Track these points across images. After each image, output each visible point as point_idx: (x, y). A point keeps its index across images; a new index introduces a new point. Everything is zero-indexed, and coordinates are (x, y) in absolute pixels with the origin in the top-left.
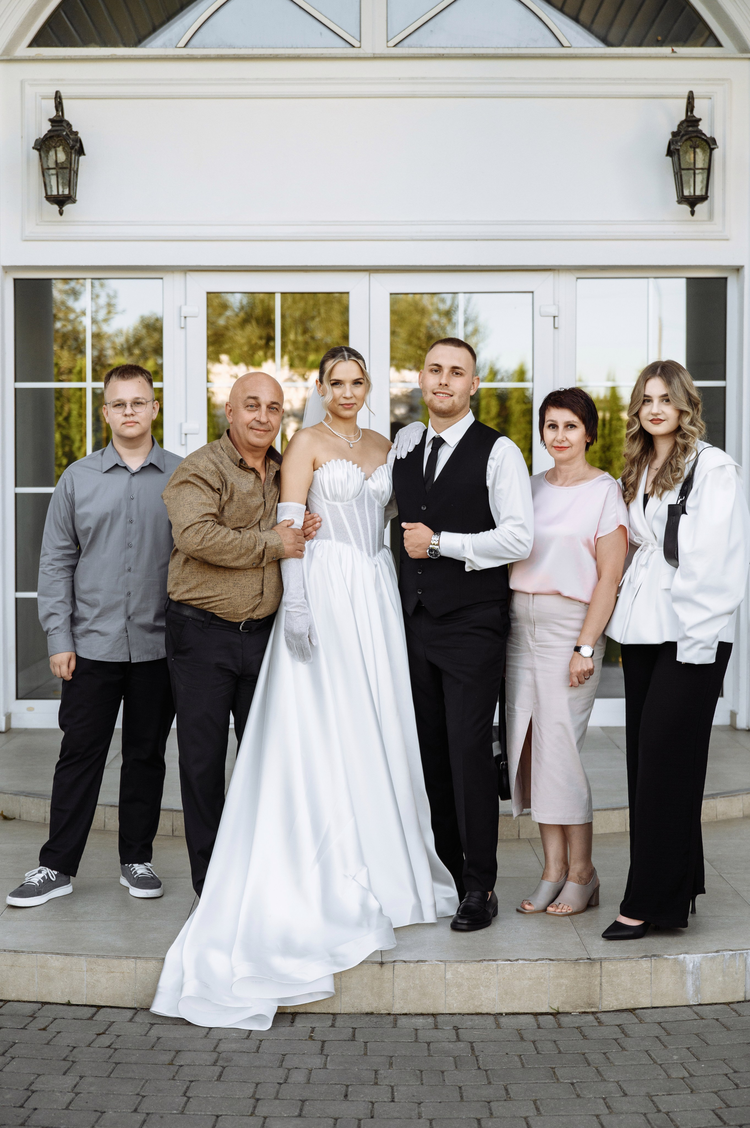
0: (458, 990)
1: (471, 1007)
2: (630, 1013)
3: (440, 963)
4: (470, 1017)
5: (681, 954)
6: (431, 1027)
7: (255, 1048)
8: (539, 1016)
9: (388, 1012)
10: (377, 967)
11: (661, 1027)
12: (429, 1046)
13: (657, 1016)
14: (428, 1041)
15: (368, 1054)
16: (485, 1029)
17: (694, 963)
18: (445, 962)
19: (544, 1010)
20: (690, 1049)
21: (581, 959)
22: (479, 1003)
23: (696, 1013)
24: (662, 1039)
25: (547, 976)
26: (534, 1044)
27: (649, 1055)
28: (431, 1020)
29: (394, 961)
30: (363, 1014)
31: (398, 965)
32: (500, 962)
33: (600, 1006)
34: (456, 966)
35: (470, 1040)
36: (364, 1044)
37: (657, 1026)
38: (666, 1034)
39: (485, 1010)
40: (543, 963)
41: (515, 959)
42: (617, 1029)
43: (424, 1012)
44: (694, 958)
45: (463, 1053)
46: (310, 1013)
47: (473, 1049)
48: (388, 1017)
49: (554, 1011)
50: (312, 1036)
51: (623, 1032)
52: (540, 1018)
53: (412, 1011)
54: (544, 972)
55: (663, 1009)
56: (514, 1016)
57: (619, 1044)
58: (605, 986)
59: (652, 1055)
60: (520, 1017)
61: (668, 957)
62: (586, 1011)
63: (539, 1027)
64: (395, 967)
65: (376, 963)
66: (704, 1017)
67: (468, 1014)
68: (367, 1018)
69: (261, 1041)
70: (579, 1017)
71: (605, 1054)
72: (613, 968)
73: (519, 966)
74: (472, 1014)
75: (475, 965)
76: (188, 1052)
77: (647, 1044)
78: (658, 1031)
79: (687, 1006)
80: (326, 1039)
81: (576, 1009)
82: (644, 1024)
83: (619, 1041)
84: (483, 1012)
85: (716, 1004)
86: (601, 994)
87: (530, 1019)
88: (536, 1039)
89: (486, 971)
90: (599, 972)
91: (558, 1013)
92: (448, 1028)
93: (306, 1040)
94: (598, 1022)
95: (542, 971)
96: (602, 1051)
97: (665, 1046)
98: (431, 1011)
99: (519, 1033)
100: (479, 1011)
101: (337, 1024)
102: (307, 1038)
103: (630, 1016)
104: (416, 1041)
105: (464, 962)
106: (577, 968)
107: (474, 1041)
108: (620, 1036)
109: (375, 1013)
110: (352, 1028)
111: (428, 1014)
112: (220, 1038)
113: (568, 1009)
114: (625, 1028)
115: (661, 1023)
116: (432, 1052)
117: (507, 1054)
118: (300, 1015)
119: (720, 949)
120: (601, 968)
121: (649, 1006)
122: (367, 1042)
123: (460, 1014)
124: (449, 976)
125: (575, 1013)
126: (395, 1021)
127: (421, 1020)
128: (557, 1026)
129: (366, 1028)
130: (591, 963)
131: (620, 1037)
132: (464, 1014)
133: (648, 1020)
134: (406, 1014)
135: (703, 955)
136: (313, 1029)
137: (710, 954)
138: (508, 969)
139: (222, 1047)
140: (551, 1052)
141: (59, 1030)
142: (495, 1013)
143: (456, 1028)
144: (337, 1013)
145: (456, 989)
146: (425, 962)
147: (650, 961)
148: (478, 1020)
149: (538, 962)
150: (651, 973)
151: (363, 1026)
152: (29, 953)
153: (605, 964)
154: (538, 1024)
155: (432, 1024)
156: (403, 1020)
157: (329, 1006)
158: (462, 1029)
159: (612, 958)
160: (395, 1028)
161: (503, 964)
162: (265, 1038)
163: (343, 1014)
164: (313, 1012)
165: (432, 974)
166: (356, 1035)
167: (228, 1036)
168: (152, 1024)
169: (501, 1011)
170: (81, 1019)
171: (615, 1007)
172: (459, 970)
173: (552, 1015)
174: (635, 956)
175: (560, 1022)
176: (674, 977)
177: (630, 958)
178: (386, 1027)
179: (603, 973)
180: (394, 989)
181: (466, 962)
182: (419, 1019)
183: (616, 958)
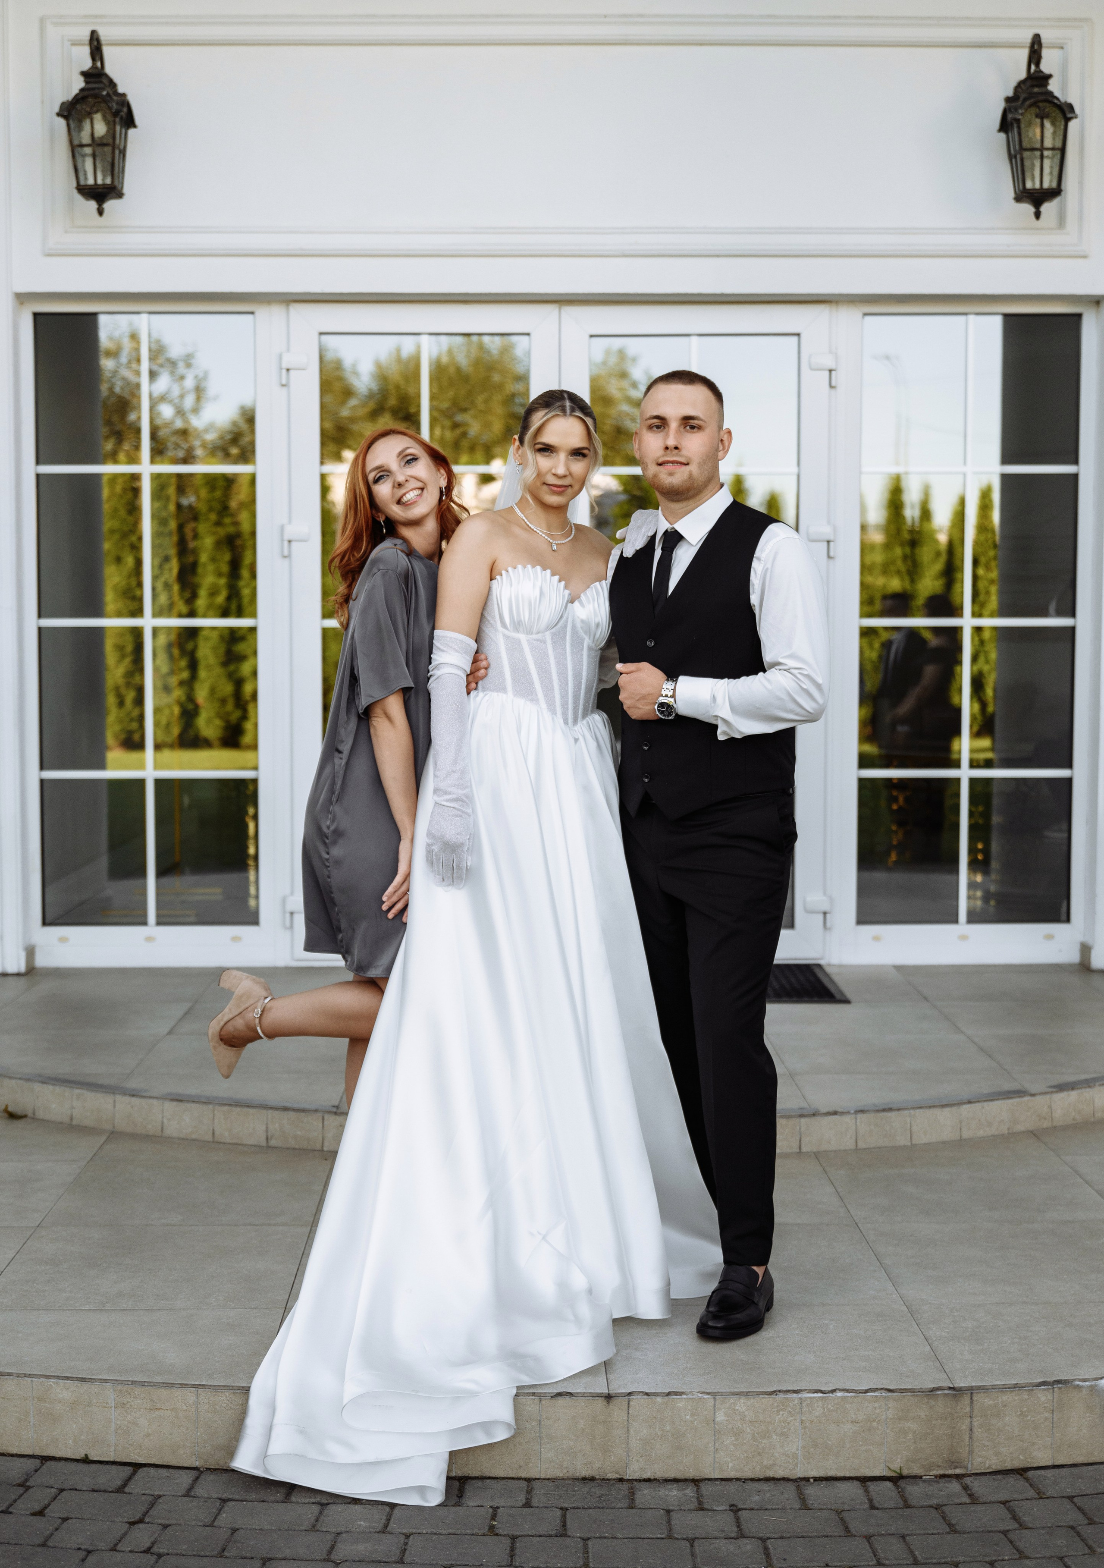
0: (736, 1440)
1: (758, 1468)
2: (1019, 1476)
3: (706, 1396)
4: (756, 1484)
6: (692, 1507)
7: (398, 1552)
8: (869, 1483)
9: (619, 1477)
10: (600, 1403)
11: (1076, 1505)
12: (692, 1546)
13: (1065, 1484)
14: (690, 1535)
15: (591, 1564)
16: (784, 1509)
18: (714, 1395)
19: (877, 1473)
21: (939, 1390)
22: (771, 1462)
24: (1082, 1533)
25: (883, 1417)
26: (868, 1541)
28: (690, 1491)
29: (630, 1394)
30: (577, 1480)
31: (636, 1401)
32: (806, 1395)
33: (970, 1465)
34: (732, 1401)
35: (761, 1535)
36: (582, 1542)
37: (1068, 1505)
38: (1086, 1522)
39: (780, 1474)
40: (877, 1397)
41: (830, 1390)
42: (1002, 1511)
43: (679, 1476)
45: (752, 1563)
46: (490, 1478)
47: (766, 1552)
48: (619, 1485)
49: (895, 1474)
50: (494, 1526)
51: (1014, 1517)
52: (872, 1486)
53: (659, 1475)
54: (878, 1411)
55: (1073, 1470)
56: (828, 1483)
57: (1011, 1542)
58: (977, 1431)
60: (839, 1484)
61: (1081, 1383)
62: (947, 1473)
64: (631, 1403)
65: (599, 1395)
67: (752, 1480)
68: (585, 1488)
69: (407, 1536)
70: (935, 1486)
71: (992, 1564)
72: (991, 1402)
73: (837, 1402)
74: (759, 1480)
75: (763, 1400)
76: (284, 1561)
77: (1059, 1542)
78: (1072, 1517)
80: (518, 1533)
81: (929, 1470)
82: (1046, 1501)
83: (1009, 1535)
84: (777, 1476)
86: (971, 1445)
87: (854, 1489)
88: (870, 1529)
89: (782, 1410)
90: (968, 1409)
91: (901, 1477)
92: (721, 1508)
93: (484, 1535)
94: (968, 1494)
95: (875, 1408)
96: (987, 1560)
98: (691, 1474)
99: (842, 1519)
100: (770, 1474)
101: (535, 1502)
102: (487, 1529)
103: (1021, 1483)
104: (670, 1536)
105: (747, 1394)
106: (932, 1403)
107: (768, 1535)
108: (1011, 1525)
109: (597, 1477)
110: (561, 1509)
111: (686, 1480)
112: (339, 1530)
113: (916, 1470)
114: (1016, 1509)
115: (1074, 1497)
116: (697, 1556)
118: (473, 1482)
120: (972, 1402)
121: (1049, 1463)
122: (588, 1539)
123: (738, 1479)
124: (720, 1417)
125: (928, 1477)
126: (632, 1493)
127: (674, 1492)
128: (901, 1504)
129: (584, 1508)
130: (955, 1395)
131: (1010, 1527)
132: (746, 1480)
133: (1048, 1490)
134: (648, 1480)
136: (495, 1509)
138: (818, 1407)
139: (343, 1550)
140: (902, 1562)
141: (65, 1516)
142: (796, 1477)
143: (734, 1508)
144: (534, 1477)
145: (733, 1438)
146: (680, 1395)
147: (1051, 1391)
148: (769, 1491)
149: (868, 1394)
150: (1053, 1411)
151: (580, 1505)
152: (19, 1376)
153: (978, 1397)
154: (871, 1501)
155: (694, 1500)
156: (645, 1492)
157: (520, 1467)
158: (746, 1509)
159: (990, 1387)
160: (632, 1508)
161: (811, 1398)
162: (414, 1531)
163: (544, 1479)
164: (494, 1476)
165: (693, 1415)
166: (568, 1523)
167: (351, 1526)
168: (224, 1501)
169: (807, 1475)
170: (105, 1491)
171: (993, 1467)
172: (737, 1408)
173: (892, 1482)
174: (1027, 1383)
175: (907, 1495)
176: (1089, 1417)
177: (1020, 1386)
178: (617, 1506)
179: (976, 1412)
180: (630, 1439)
181: (748, 1394)
182: (671, 1489)
183: (996, 1387)
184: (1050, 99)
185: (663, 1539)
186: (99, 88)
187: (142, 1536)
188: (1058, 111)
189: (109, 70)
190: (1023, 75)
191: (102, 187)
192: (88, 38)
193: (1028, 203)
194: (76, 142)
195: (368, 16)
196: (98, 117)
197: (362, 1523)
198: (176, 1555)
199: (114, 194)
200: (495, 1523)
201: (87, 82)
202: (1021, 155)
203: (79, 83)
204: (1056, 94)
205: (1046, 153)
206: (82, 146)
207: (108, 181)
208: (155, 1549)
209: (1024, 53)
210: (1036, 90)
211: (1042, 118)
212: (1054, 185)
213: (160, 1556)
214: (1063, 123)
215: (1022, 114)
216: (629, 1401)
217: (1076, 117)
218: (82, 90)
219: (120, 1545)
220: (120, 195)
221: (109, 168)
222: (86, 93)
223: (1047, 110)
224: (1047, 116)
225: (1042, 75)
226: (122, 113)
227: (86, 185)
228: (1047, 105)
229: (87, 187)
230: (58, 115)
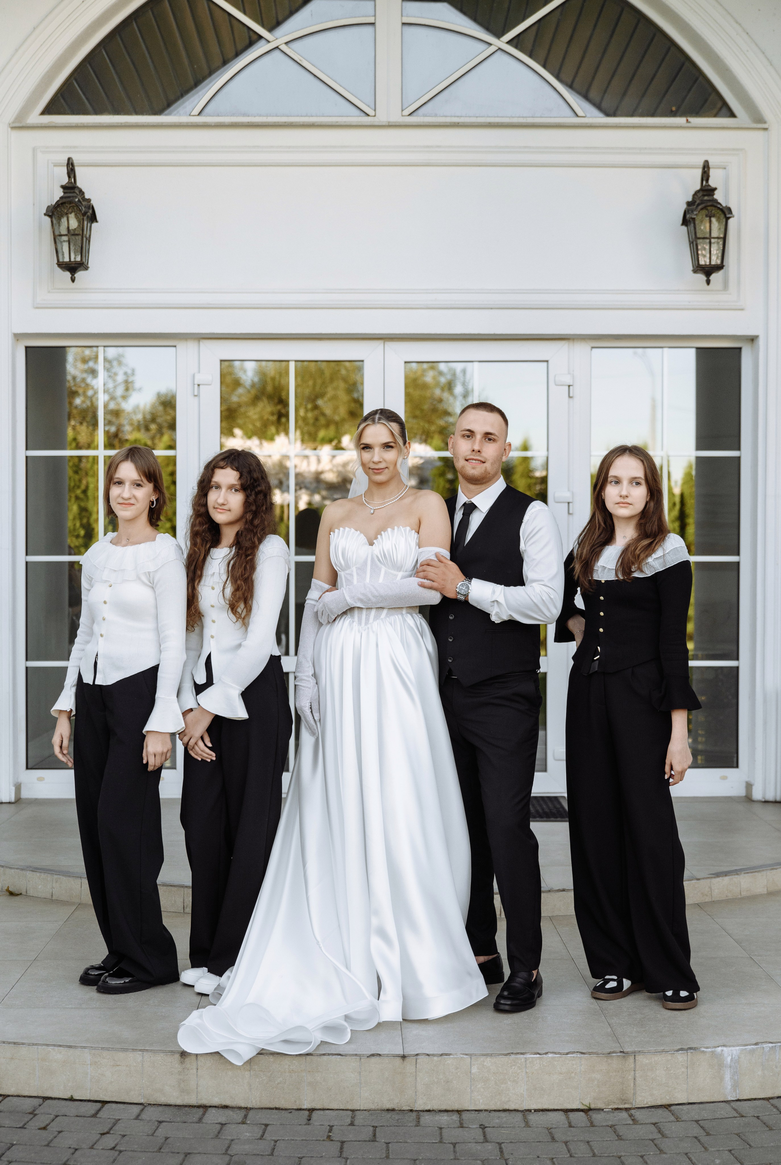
0: (485, 1085)
1: (498, 1103)
2: (666, 1109)
3: (465, 1056)
4: (497, 1113)
5: (718, 1047)
6: (456, 1126)
7: (270, 1151)
8: (569, 1113)
9: (410, 1108)
10: (399, 1061)
11: (700, 1125)
12: (454, 1147)
13: (694, 1113)
14: (454, 1141)
15: (391, 1157)
16: (514, 1127)
17: (732, 1056)
18: (470, 1055)
19: (574, 1107)
20: (733, 1152)
21: (613, 1052)
22: (507, 1099)
23: (735, 1110)
24: (702, 1140)
25: (579, 1070)
26: (566, 1145)
27: (689, 1159)
28: (455, 1117)
29: (417, 1055)
30: (384, 1110)
31: (421, 1059)
32: (528, 1056)
33: (634, 1102)
34: (482, 1059)
35: (498, 1141)
36: (385, 1145)
37: (695, 1125)
38: (705, 1134)
39: (512, 1107)
40: (573, 1057)
41: (544, 1052)
42: (653, 1128)
43: (449, 1108)
44: (732, 1050)
45: (491, 1156)
46: (328, 1109)
47: (502, 1152)
48: (410, 1113)
49: (586, 1108)
50: (330, 1136)
51: (660, 1131)
52: (571, 1115)
53: (436, 1107)
54: (575, 1066)
55: (701, 1106)
56: (544, 1113)
57: (656, 1145)
58: (639, 1080)
59: (693, 1158)
60: (550, 1113)
61: (705, 1050)
62: (619, 1107)
63: (570, 1126)
64: (418, 1061)
65: (398, 1056)
66: (744, 1115)
67: (495, 1111)
68: (389, 1115)
69: (276, 1143)
70: (612, 1114)
71: (642, 1157)
72: (647, 1061)
73: (548, 1060)
74: (499, 1111)
75: (502, 1059)
76: (198, 1155)
77: (686, 1145)
78: (697, 1132)
79: (725, 1101)
80: (345, 1140)
81: (609, 1105)
82: (681, 1122)
83: (656, 1142)
84: (512, 1108)
85: (755, 1099)
86: (634, 1089)
87: (560, 1116)
88: (568, 1139)
89: (514, 1065)
90: (633, 1066)
91: (590, 1109)
92: (474, 1126)
93: (324, 1140)
94: (633, 1120)
95: (573, 1065)
96: (639, 1154)
97: (706, 1148)
98: (456, 1107)
99: (550, 1133)
100: (506, 1107)
101: (357, 1123)
102: (325, 1138)
103: (667, 1113)
104: (441, 1142)
105: (491, 1055)
106: (611, 1062)
107: (503, 1141)
109: (397, 1109)
110: (373, 1126)
111: (453, 1111)
112: (233, 1138)
113: (600, 1105)
114: (662, 1127)
115: (699, 1121)
116: (458, 1154)
117: (538, 1157)
118: (318, 1112)
119: (759, 1041)
120: (635, 1061)
121: (686, 1101)
122: (390, 1143)
123: (486, 1110)
124: (474, 1070)
125: (607, 1110)
126: (418, 1118)
127: (444, 1118)
128: (589, 1124)
129: (387, 1126)
130: (624, 1057)
131: (656, 1137)
132: (490, 1111)
133: (684, 1118)
134: (429, 1111)
135: (741, 1047)
136: (331, 1127)
137: (749, 1047)
138: (537, 1063)
139: (235, 1149)
140: (585, 1155)
141: (60, 1130)
142: (523, 1109)
143: (482, 1127)
144: (356, 1109)
145: (483, 1084)
146: (449, 1056)
147: (686, 1054)
148: (505, 1117)
149: (569, 1055)
150: (687, 1067)
151: (385, 1124)
152: (29, 1045)
153: (639, 1058)
154: (570, 1123)
155: (458, 1122)
156: (427, 1117)
157: (348, 1102)
158: (490, 1127)
159: (647, 1051)
160: (418, 1126)
161: (532, 1058)
162: (280, 1138)
163: (363, 1110)
164: (331, 1108)
165: (457, 1068)
166: (377, 1134)
167: (240, 1136)
168: (160, 1122)
169: (529, 1108)
170: (84, 1117)
171: (649, 1103)
172: (485, 1064)
173: (584, 1112)
174: (670, 1049)
175: (593, 1119)
176: (711, 1072)
177: (666, 1051)
178: (409, 1125)
179: (637, 1067)
180: (417, 1084)
181: (493, 1055)
182: (443, 1116)
183: (651, 1051)
184: (715, 204)
185: (436, 1143)
186: (73, 197)
187: (109, 1141)
188: (720, 213)
189: (79, 184)
190: (698, 187)
191: (74, 263)
192: (66, 162)
193: (702, 274)
194: (57, 233)
195: (254, 147)
196: (72, 216)
197: (247, 1134)
198: (131, 1151)
199: (82, 268)
200: (331, 1134)
201: (64, 193)
202: (696, 242)
203: (59, 193)
204: (720, 201)
205: (713, 240)
206: (61, 235)
207: (78, 259)
208: (118, 1148)
209: (699, 172)
210: (706, 198)
211: (710, 217)
212: (719, 262)
213: (121, 1152)
214: (724, 220)
215: (696, 215)
216: (416, 1060)
217: (733, 217)
218: (61, 198)
219: (96, 1145)
220: (86, 268)
221: (79, 249)
222: (64, 200)
223: (713, 212)
224: (714, 216)
225: (709, 188)
226: (89, 214)
227: (63, 262)
228: (713, 208)
229: (64, 263)
230: (45, 214)
